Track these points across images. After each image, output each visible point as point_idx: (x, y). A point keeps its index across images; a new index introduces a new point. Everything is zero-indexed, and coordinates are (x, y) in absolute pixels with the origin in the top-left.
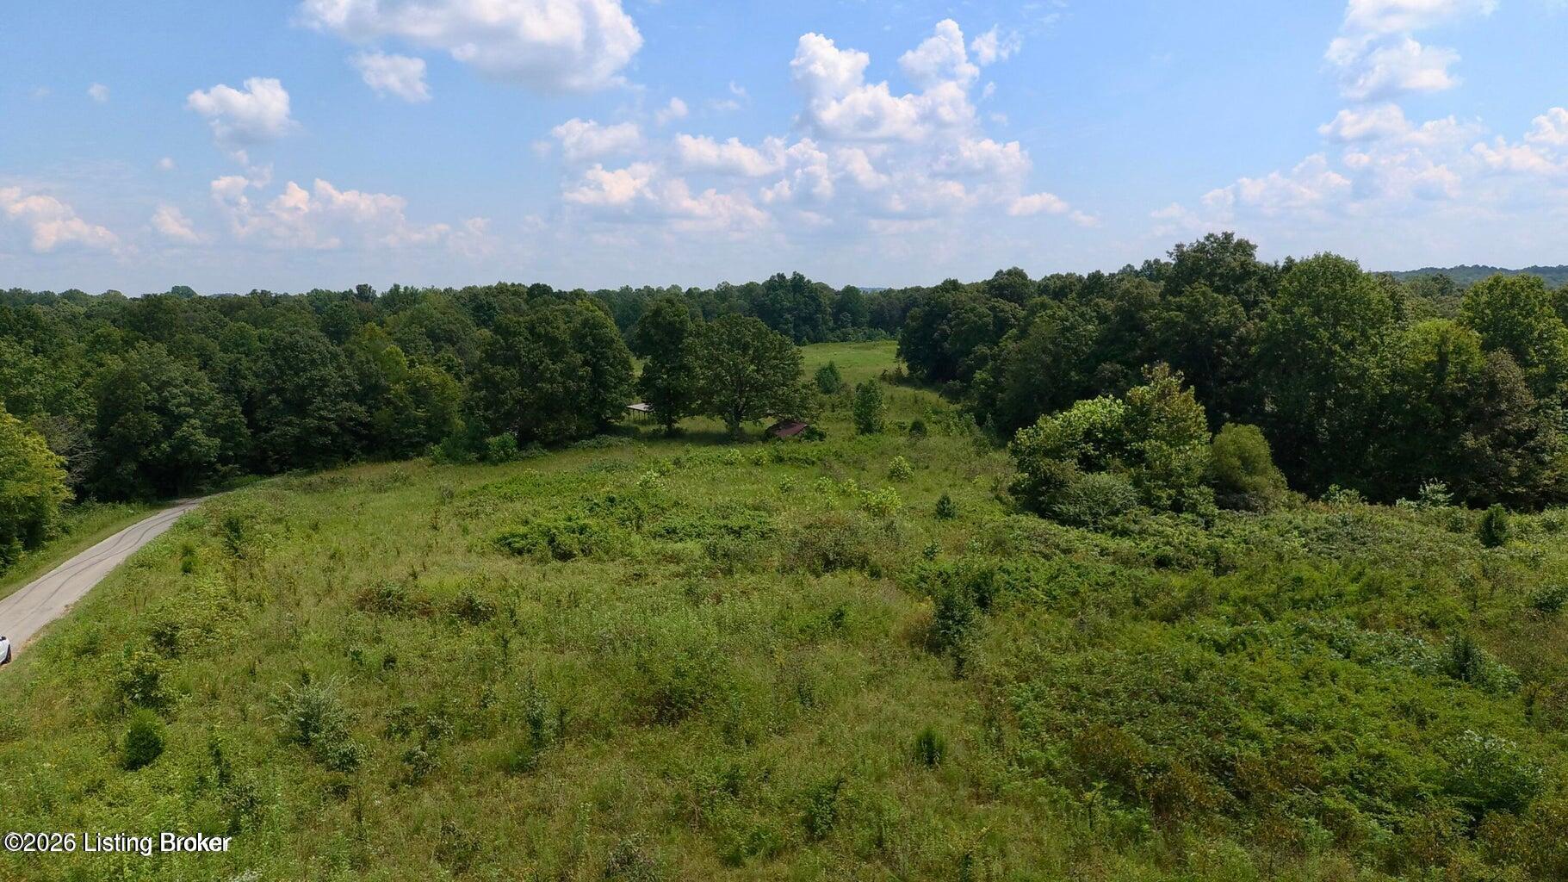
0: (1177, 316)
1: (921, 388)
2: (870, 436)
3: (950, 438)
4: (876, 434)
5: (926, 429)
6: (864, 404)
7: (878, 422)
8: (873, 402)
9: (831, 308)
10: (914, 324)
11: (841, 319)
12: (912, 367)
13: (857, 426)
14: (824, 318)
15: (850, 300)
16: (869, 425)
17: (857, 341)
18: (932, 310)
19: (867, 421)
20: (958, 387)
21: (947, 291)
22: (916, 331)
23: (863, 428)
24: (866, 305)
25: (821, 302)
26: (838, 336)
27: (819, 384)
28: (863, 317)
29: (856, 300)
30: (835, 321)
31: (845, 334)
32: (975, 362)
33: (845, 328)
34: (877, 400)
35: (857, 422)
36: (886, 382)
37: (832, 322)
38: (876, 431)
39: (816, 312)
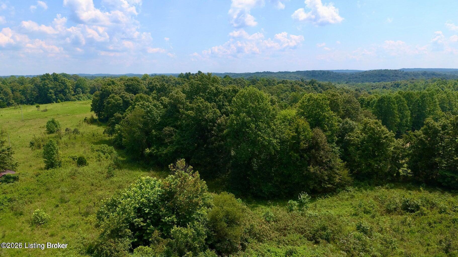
0: (191, 113)
1: (101, 125)
2: (50, 171)
3: (99, 163)
4: (55, 167)
5: (85, 160)
6: (48, 152)
7: (57, 161)
8: (53, 152)
9: (72, 86)
10: (97, 98)
11: (77, 91)
12: (99, 115)
13: (46, 164)
14: (69, 91)
15: (81, 83)
16: (52, 163)
17: (84, 100)
18: (103, 93)
19: (51, 161)
20: (111, 129)
21: (109, 85)
22: (97, 101)
23: (49, 165)
24: (88, 85)
25: (67, 85)
26: (76, 98)
27: (47, 129)
28: (87, 90)
29: (83, 84)
30: (75, 92)
31: (79, 97)
32: (116, 120)
33: (79, 94)
34: (55, 149)
35: (45, 162)
36: (85, 123)
37: (73, 92)
38: (56, 165)
39: (65, 89)
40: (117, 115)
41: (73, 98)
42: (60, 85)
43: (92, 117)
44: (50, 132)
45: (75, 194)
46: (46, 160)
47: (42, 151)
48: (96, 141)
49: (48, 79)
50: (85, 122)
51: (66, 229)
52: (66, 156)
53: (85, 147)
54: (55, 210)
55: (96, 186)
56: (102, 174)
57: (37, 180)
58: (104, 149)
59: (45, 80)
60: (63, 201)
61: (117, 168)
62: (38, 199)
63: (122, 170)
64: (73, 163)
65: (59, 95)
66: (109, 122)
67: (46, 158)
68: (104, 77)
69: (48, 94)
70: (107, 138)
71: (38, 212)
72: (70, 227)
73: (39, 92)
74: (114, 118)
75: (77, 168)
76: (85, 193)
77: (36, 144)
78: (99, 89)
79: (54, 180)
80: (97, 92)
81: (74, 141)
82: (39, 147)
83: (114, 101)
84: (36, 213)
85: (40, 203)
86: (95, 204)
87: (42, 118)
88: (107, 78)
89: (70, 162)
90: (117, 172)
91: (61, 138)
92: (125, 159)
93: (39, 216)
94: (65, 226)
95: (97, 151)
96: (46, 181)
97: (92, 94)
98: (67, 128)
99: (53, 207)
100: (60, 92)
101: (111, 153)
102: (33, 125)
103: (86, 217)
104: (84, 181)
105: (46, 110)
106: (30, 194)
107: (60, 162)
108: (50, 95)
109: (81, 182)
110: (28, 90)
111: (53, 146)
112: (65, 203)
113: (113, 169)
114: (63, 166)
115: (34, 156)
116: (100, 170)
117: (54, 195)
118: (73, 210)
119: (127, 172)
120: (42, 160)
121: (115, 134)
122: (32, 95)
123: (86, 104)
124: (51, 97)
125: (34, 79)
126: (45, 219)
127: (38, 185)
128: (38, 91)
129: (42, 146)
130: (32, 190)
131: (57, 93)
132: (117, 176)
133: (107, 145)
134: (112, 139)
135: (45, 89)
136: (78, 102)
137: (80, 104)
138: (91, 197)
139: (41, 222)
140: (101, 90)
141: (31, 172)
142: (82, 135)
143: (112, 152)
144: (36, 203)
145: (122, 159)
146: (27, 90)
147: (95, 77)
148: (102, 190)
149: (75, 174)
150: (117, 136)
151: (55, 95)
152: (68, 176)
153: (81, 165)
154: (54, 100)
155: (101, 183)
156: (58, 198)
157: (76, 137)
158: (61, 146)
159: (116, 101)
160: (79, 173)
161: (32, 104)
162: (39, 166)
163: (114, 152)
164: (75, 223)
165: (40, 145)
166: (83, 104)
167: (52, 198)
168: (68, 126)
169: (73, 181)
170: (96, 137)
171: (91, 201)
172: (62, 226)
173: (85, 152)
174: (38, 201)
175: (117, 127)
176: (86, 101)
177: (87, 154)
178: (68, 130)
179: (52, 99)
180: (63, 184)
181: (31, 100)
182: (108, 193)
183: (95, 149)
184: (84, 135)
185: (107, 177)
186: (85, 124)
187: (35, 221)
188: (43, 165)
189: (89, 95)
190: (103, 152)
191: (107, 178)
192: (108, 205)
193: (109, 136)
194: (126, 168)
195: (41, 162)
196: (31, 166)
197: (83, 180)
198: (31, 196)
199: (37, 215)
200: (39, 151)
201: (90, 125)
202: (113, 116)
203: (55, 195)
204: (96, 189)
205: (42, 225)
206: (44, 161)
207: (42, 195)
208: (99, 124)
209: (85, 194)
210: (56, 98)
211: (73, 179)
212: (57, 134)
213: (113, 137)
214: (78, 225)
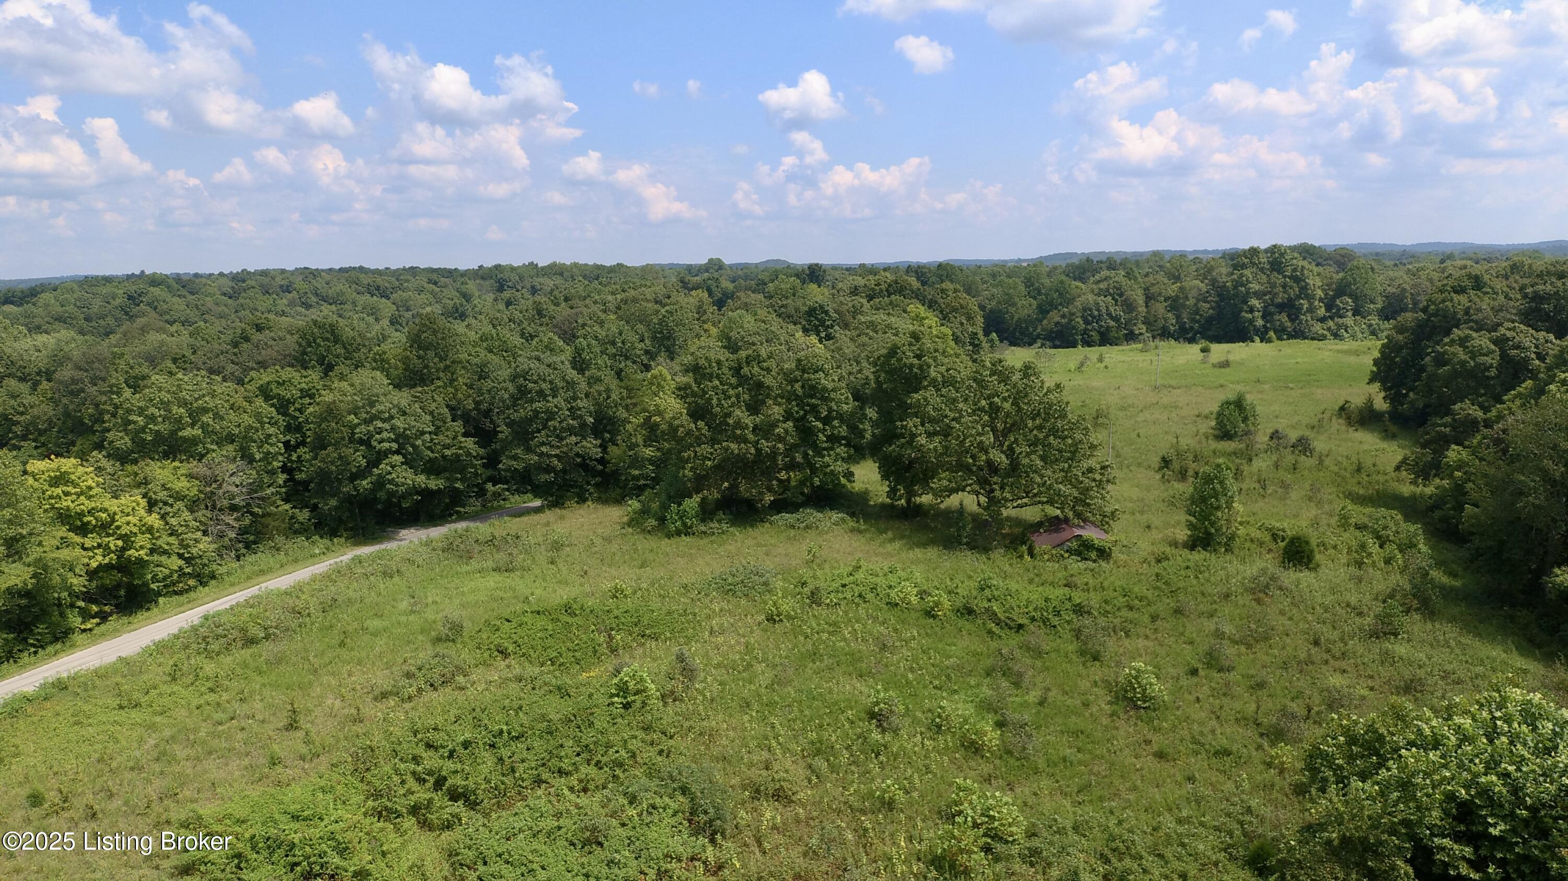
1: (1394, 437)
2: (1198, 556)
3: (1358, 573)
4: (1215, 550)
5: (1312, 551)
6: (1203, 500)
7: (1224, 530)
8: (1217, 499)
9: (1323, 290)
10: (1400, 337)
11: (1337, 305)
12: (1394, 398)
13: (1189, 533)
14: (1311, 304)
15: (1355, 279)
16: (1208, 534)
17: (1354, 337)
18: (1428, 320)
19: (1206, 527)
20: (1429, 459)
21: (1460, 290)
22: (1401, 348)
23: (1198, 537)
24: (1379, 288)
25: (1307, 284)
26: (1329, 329)
27: (1217, 423)
28: (1372, 302)
29: (1363, 281)
30: (1328, 309)
31: (1339, 326)
32: (1454, 428)
33: (1341, 317)
34: (1226, 495)
35: (1191, 526)
36: (1341, 421)
37: (1323, 310)
38: (1219, 543)
39: (1299, 297)
40: (1468, 409)
41: (1318, 328)
42: (1284, 286)
43: (1370, 401)
44: (1224, 434)
45: (1255, 653)
46: (1192, 518)
47: (1186, 488)
48: (1361, 492)
49: (1254, 264)
50: (1339, 416)
51: (1204, 755)
52: (1252, 522)
53: (1319, 503)
54: (1184, 682)
55: (1328, 651)
56: (1360, 614)
57: (1157, 575)
58: (1385, 528)
59: (1244, 266)
60: (1213, 661)
61: (1417, 610)
62: (1148, 632)
63: (1438, 626)
64: (1270, 550)
65: (1277, 317)
66: (1428, 434)
67: (1194, 516)
68: (1445, 257)
69: (1243, 314)
70: (1406, 489)
71: (1138, 671)
72: (1216, 753)
73: (1219, 306)
74: (1448, 419)
75: (1278, 571)
76: (1284, 663)
77: (1176, 465)
78: (1415, 304)
79: (1202, 588)
80: (1409, 316)
81: (1289, 478)
82: (1183, 475)
83: (1463, 356)
84: (1133, 672)
85: (1151, 644)
86: (1309, 711)
87: (1211, 388)
88: (1459, 263)
89: (1261, 544)
90: (1415, 624)
91: (1251, 460)
92: (1457, 583)
93: (1139, 683)
94: (1203, 745)
95: (1358, 527)
96: (1181, 584)
97: (1387, 319)
98: (1277, 432)
99: (1181, 671)
100: (1281, 307)
101: (1407, 546)
102: (1180, 405)
103: (1273, 744)
104: (1290, 619)
105: (1225, 364)
106: (1131, 608)
107: (1232, 538)
108: (1250, 316)
109: (1281, 623)
110: (1190, 296)
111: (1221, 483)
112: (1219, 671)
113: (1401, 609)
114: (1236, 551)
115: (1163, 501)
116: (1353, 600)
117: (1192, 633)
118: (1237, 705)
119: (1455, 639)
120: (1183, 517)
121: (1442, 479)
122: (1197, 313)
123: (1357, 353)
124: (1251, 322)
125: (1212, 263)
126: (1153, 698)
127: (1155, 589)
128: (1216, 302)
129: (1191, 473)
130: (1137, 597)
131: (1272, 309)
132: (1409, 640)
133: (1399, 517)
134: (1422, 496)
135: (1236, 295)
136: (1332, 345)
137: (1338, 351)
138: (1302, 683)
139: (1139, 703)
140: (1425, 310)
141: (1145, 545)
142: (1321, 462)
143: (1412, 545)
144: (1140, 640)
145: (1445, 580)
146: (1187, 298)
147: (1413, 257)
148: (1344, 671)
149: (1267, 586)
150: (1445, 489)
151: (1263, 317)
152: (1246, 590)
153: (1295, 565)
154: (1257, 331)
155: (1346, 644)
156: (1200, 650)
157: (1298, 466)
158: (1244, 486)
159: (1473, 358)
160: (1281, 589)
161: (1191, 341)
162: (1169, 532)
163: (1423, 547)
164: (1234, 749)
165: (1186, 471)
166: (1348, 352)
167: (1185, 643)
168: (1281, 425)
169: (1258, 608)
170: (1368, 476)
171: (1297, 697)
172: (1195, 742)
173: (1315, 523)
174: (1147, 637)
175: (1454, 453)
176: (1359, 343)
177: (1321, 530)
178: (1279, 438)
179: (1251, 328)
180: (1226, 609)
181: (1192, 328)
182: (1365, 692)
183: (1353, 521)
184: (1327, 462)
185: (1375, 634)
186: (1338, 424)
187: (1126, 691)
188: (1183, 534)
189: (1374, 320)
190: (1378, 537)
191: (1371, 636)
192: (1352, 740)
193: (1414, 483)
194: (1453, 620)
195: (1178, 523)
196: (1149, 527)
197: (1288, 615)
198: (1130, 615)
199: (1136, 678)
200: (1179, 486)
201: (1357, 430)
202: (1449, 412)
203: (1194, 635)
204: (1326, 662)
205: (1142, 711)
206: (1187, 521)
207: (1159, 623)
208: (1386, 431)
209: (1285, 666)
210: (1264, 326)
211: (1258, 601)
212: (1243, 446)
213: (1429, 490)
214: (1240, 757)
